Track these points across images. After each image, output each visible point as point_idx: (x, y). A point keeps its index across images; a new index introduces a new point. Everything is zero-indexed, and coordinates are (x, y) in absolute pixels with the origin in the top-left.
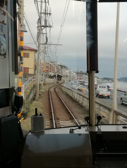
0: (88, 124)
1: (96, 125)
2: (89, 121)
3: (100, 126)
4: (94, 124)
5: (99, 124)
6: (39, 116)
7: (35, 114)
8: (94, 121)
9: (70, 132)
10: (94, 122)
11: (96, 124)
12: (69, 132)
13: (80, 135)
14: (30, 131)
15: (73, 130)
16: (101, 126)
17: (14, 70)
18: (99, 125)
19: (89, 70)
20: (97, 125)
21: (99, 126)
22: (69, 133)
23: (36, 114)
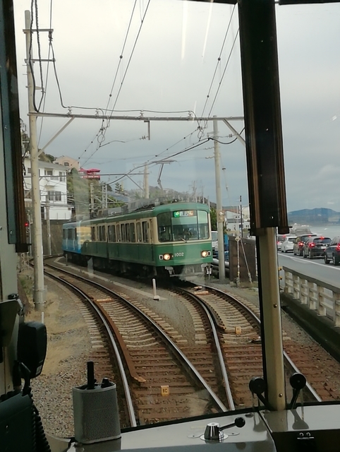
0: (262, 404)
1: (288, 407)
2: (263, 394)
3: (302, 410)
4: (282, 402)
5: (297, 402)
6: (99, 387)
7: (86, 383)
8: (283, 394)
9: (208, 438)
10: (280, 396)
11: (289, 402)
12: (203, 437)
13: (241, 445)
14: (73, 440)
15: (217, 429)
16: (304, 407)
17: (14, 239)
18: (299, 405)
19: (258, 225)
20: (292, 406)
21: (299, 410)
22: (204, 443)
23: (91, 382)
